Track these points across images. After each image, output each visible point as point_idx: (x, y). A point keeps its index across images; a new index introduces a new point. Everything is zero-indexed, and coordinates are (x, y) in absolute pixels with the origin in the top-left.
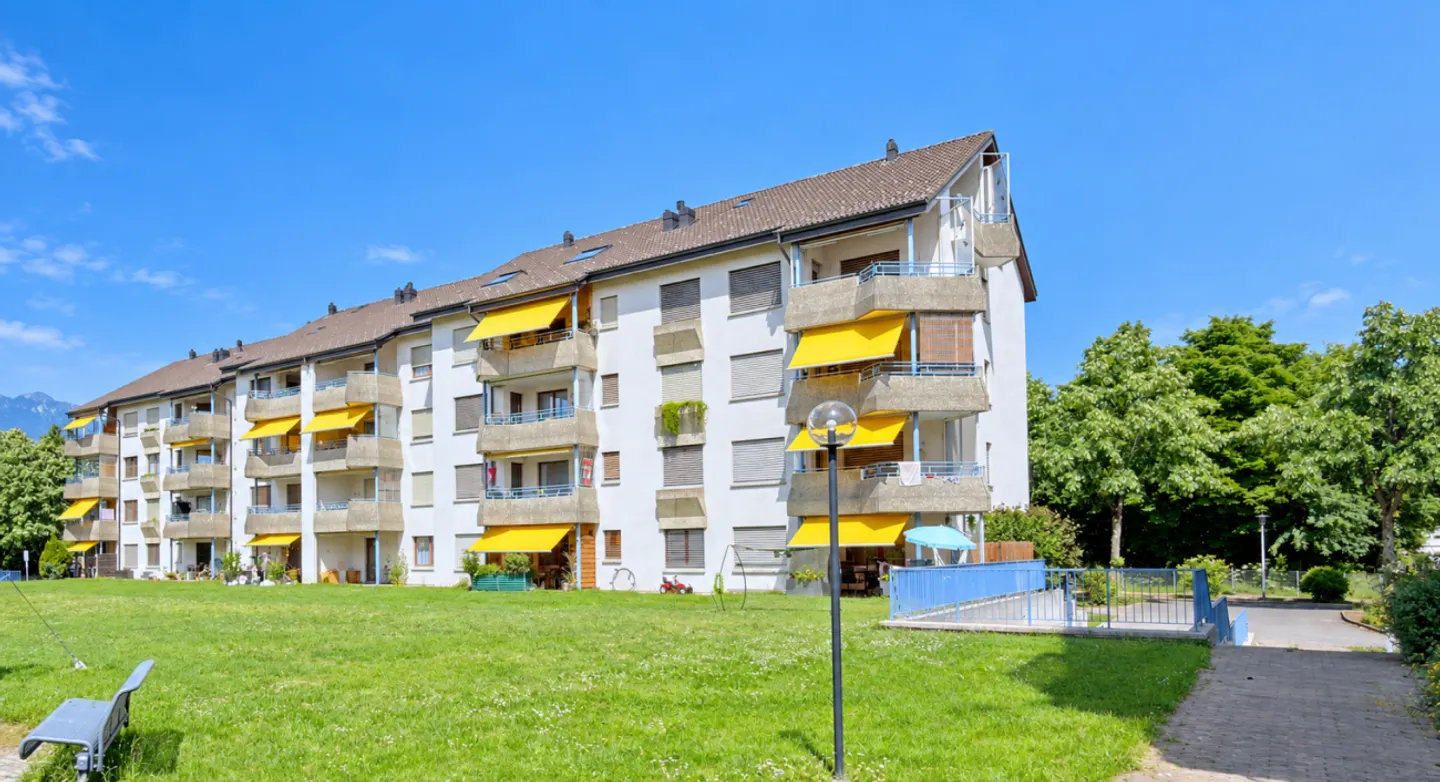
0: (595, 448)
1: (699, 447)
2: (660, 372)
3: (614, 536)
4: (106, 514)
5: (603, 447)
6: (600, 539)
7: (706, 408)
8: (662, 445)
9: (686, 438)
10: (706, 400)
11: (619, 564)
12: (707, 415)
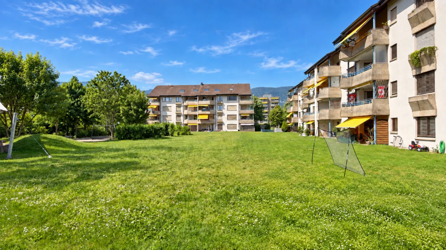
0: (388, 81)
1: (433, 71)
2: (414, 37)
3: (395, 120)
4: (295, 116)
5: (391, 80)
6: (390, 122)
7: (437, 49)
8: (414, 74)
9: (426, 68)
10: (436, 45)
11: (397, 134)
12: (437, 53)
